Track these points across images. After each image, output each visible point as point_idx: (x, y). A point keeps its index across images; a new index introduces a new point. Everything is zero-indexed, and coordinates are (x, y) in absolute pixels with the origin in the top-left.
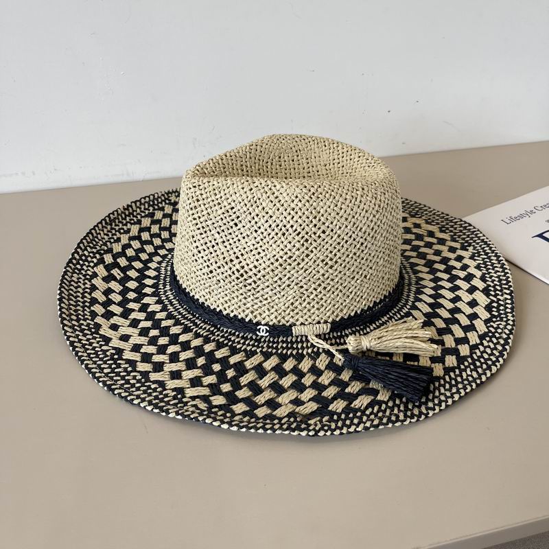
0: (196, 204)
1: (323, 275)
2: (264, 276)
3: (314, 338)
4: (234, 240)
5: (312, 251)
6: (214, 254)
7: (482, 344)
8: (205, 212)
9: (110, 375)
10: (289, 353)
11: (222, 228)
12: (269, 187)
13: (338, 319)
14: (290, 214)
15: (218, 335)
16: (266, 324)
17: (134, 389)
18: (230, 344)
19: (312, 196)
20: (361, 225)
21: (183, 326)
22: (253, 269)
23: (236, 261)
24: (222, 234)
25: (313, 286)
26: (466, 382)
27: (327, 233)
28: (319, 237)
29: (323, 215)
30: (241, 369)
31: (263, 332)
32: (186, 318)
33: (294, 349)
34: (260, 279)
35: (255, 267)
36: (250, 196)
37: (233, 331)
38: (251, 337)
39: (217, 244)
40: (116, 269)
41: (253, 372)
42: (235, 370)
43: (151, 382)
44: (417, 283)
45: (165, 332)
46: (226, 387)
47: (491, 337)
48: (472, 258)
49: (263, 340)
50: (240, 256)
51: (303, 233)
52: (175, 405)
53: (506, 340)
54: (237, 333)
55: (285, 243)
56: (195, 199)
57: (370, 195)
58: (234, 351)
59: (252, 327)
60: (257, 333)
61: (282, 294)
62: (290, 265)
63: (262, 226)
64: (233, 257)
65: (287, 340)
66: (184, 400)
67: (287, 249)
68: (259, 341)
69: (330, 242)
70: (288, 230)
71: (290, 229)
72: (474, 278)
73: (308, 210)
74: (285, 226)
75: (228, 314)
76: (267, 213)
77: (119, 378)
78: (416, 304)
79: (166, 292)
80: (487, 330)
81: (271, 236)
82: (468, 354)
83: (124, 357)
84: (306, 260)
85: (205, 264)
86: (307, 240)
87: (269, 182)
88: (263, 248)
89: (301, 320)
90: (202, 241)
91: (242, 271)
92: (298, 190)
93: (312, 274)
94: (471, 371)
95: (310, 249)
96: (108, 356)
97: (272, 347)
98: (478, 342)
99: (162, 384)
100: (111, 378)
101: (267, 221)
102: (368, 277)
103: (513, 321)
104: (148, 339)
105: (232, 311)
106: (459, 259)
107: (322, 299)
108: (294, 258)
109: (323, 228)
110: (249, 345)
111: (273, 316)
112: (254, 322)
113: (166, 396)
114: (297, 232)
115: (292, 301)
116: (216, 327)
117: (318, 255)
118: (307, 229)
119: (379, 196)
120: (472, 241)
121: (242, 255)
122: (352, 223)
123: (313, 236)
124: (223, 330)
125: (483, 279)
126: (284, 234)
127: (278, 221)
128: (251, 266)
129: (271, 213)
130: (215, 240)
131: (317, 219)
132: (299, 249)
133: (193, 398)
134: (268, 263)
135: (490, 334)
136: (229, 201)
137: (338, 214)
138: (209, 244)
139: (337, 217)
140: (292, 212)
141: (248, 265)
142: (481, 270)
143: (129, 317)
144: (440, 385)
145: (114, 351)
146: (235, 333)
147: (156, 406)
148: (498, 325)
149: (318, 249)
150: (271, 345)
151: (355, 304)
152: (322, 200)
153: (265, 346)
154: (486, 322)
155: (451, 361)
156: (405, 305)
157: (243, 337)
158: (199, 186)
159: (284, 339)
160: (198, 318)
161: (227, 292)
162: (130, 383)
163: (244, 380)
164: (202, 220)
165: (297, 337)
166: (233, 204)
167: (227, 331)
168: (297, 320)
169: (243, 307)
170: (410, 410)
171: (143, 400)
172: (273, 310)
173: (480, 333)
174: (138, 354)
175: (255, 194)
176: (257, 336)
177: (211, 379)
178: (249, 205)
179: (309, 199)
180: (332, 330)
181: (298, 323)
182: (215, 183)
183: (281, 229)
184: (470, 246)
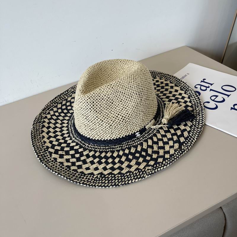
0: (93, 104)
1: (147, 104)
2: (131, 115)
3: (153, 126)
4: (114, 109)
6: (109, 118)
8: (98, 105)
9: (110, 182)
10: (151, 136)
11: (107, 108)
12: (118, 83)
14: (130, 89)
15: (124, 146)
16: (137, 132)
17: (124, 180)
18: (131, 146)
19: (134, 79)
23: (119, 116)
24: (108, 110)
25: (146, 109)
26: (201, 111)
28: (142, 91)
29: (140, 84)
31: (138, 135)
32: (107, 149)
33: (151, 134)
34: (130, 117)
35: (127, 114)
36: (114, 90)
37: (127, 141)
38: (135, 139)
39: (108, 114)
40: (59, 152)
43: (125, 174)
45: (106, 158)
48: (161, 79)
49: (139, 137)
52: (143, 173)
54: (129, 141)
56: (92, 102)
59: (133, 136)
60: (136, 136)
61: (139, 118)
63: (123, 99)
64: (117, 115)
66: (143, 170)
67: (135, 101)
69: (145, 91)
70: (132, 95)
72: (169, 84)
76: (123, 93)
77: (114, 181)
78: (163, 100)
79: (88, 146)
80: (188, 96)
81: (128, 100)
82: (191, 104)
83: (106, 174)
84: (142, 101)
85: (107, 124)
86: (140, 95)
88: (126, 106)
89: (146, 123)
90: (102, 117)
91: (123, 118)
94: (198, 108)
95: (141, 97)
96: (100, 178)
98: (190, 100)
99: (129, 172)
100: (112, 182)
101: (124, 96)
103: (192, 89)
104: (104, 164)
105: (121, 136)
106: (157, 81)
107: (149, 112)
108: (138, 103)
109: (142, 88)
110: (137, 142)
113: (136, 173)
114: (136, 94)
115: (142, 118)
116: (120, 144)
117: (144, 98)
118: (138, 91)
121: (120, 112)
123: (140, 92)
124: (124, 143)
125: (171, 83)
126: (132, 97)
127: (128, 94)
131: (139, 86)
132: (139, 99)
135: (190, 96)
136: (106, 96)
137: (143, 81)
138: (105, 116)
141: (124, 115)
142: (168, 81)
143: (87, 162)
145: (100, 175)
148: (189, 92)
149: (143, 96)
150: (143, 137)
153: (142, 139)
154: (185, 93)
157: (133, 141)
159: (145, 133)
160: (111, 146)
161: (119, 129)
162: (120, 179)
163: (150, 153)
164: (98, 109)
165: (148, 130)
166: (108, 96)
169: (127, 131)
172: (137, 125)
174: (109, 170)
176: (136, 137)
177: (141, 159)
178: (115, 94)
180: (155, 120)
181: (146, 125)
183: (130, 96)
184: (156, 76)
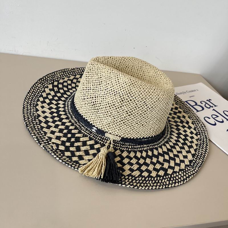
0: (89, 71)
1: (125, 117)
2: (102, 108)
4: (97, 90)
5: (123, 106)
6: (88, 93)
7: (179, 173)
8: (91, 75)
9: (30, 122)
10: (100, 142)
11: (95, 84)
12: (117, 74)
13: (125, 137)
14: (120, 88)
15: (78, 125)
16: (97, 128)
17: (35, 130)
18: (80, 129)
19: (132, 84)
20: (147, 104)
21: (67, 116)
22: (99, 104)
23: (94, 98)
24: (94, 86)
25: (120, 120)
26: (162, 184)
27: (132, 101)
28: (128, 101)
29: (133, 93)
30: (78, 140)
31: (94, 130)
32: (70, 114)
33: (102, 141)
34: (100, 109)
35: (100, 103)
36: (109, 75)
37: (84, 125)
38: (89, 130)
39: (91, 89)
40: (56, 88)
41: (81, 143)
42: (75, 139)
43: (42, 131)
44: (169, 139)
45: (59, 116)
46: (68, 144)
47: (184, 172)
48: (197, 140)
49: (93, 133)
50: (96, 97)
51: (122, 97)
52: (45, 143)
53: (189, 176)
54: (85, 127)
55: (114, 99)
56: (89, 69)
57: (156, 93)
58: (80, 132)
59: (91, 126)
60: (92, 129)
61: (106, 118)
62: (113, 108)
63: (108, 89)
64: (94, 97)
65: (102, 137)
66: (50, 142)
67: (114, 101)
68: (91, 133)
69: (132, 105)
70: (117, 94)
71: (118, 94)
72: (192, 148)
73: (128, 89)
74: (117, 92)
75: (85, 118)
76: (112, 84)
77: (32, 124)
78: (162, 146)
79: (69, 101)
80: (184, 169)
81: (110, 94)
82: (171, 174)
83: (39, 119)
84: (120, 108)
85: (83, 95)
86: (123, 101)
87: (118, 73)
88: (105, 97)
89: (110, 132)
90: (86, 86)
91: (95, 103)
92: (127, 80)
93: (120, 115)
94: (167, 181)
95: (123, 105)
96: (34, 116)
97: (95, 137)
98: (178, 171)
99: (46, 133)
100: (30, 123)
101: (111, 87)
102: (143, 126)
103: (197, 171)
104: (52, 116)
105: (86, 117)
106: (192, 138)
107: (121, 126)
108: (115, 106)
109: (131, 98)
110: (87, 132)
111: (100, 125)
112: (93, 125)
113: (44, 138)
114: (120, 96)
115: (109, 122)
116: (79, 121)
117: (125, 109)
118: (124, 96)
119: (160, 95)
120: (201, 133)
121: (97, 97)
122: (144, 101)
123: (126, 100)
124: (81, 123)
125: (195, 150)
126: (115, 95)
127: (115, 89)
128: (99, 102)
129: (113, 85)
130: (90, 87)
131: (130, 94)
132: (118, 103)
133: (53, 143)
134: (105, 104)
135: (185, 171)
136: (101, 74)
137: (139, 95)
138: (88, 88)
139: (138, 96)
140: (121, 87)
141: (98, 101)
142: (197, 147)
143: (50, 106)
144: (151, 180)
145: (37, 115)
146: (84, 126)
147: (38, 140)
148: (190, 169)
149: (126, 106)
151: (134, 134)
152: (135, 87)
153: (92, 135)
154: (186, 166)
155: (161, 173)
156: (157, 144)
157: (86, 129)
158: (93, 64)
159: (101, 136)
160: (74, 115)
161: (87, 109)
162: (35, 128)
163: (76, 144)
164: (89, 78)
165: (106, 137)
166: (102, 76)
167: (82, 124)
168: (109, 131)
169: (91, 118)
170: (133, 183)
171: (35, 135)
172: (101, 123)
173: (181, 168)
174: (45, 120)
175: (111, 75)
176: (92, 131)
177: (65, 139)
178: (107, 78)
179: (130, 85)
180: (121, 140)
182: (99, 66)
183: (115, 93)
184: (199, 135)
